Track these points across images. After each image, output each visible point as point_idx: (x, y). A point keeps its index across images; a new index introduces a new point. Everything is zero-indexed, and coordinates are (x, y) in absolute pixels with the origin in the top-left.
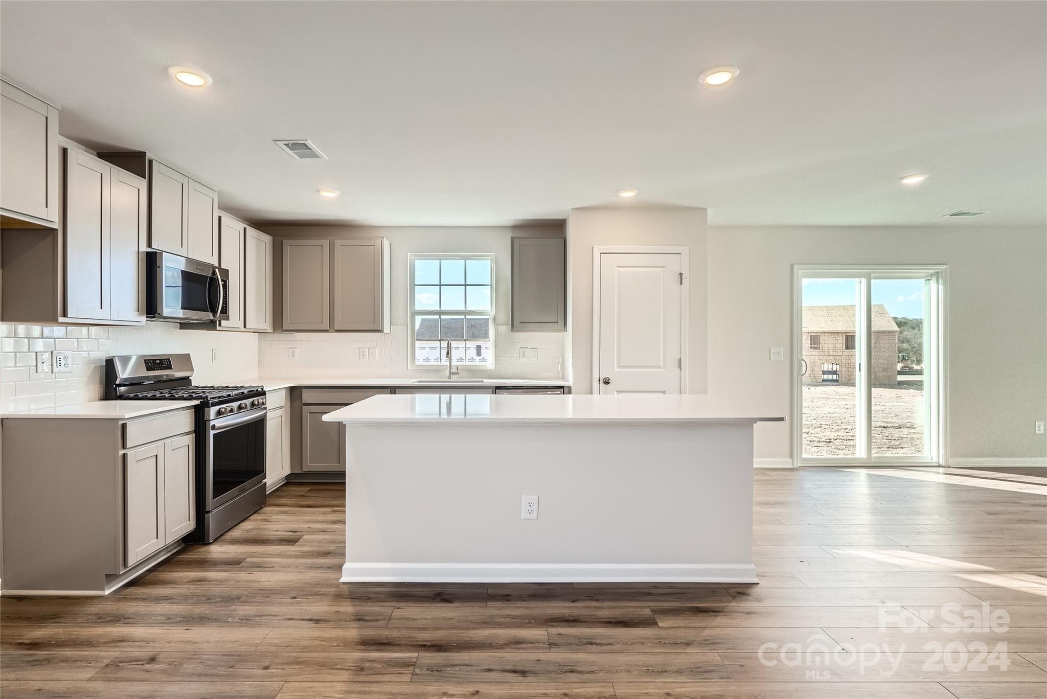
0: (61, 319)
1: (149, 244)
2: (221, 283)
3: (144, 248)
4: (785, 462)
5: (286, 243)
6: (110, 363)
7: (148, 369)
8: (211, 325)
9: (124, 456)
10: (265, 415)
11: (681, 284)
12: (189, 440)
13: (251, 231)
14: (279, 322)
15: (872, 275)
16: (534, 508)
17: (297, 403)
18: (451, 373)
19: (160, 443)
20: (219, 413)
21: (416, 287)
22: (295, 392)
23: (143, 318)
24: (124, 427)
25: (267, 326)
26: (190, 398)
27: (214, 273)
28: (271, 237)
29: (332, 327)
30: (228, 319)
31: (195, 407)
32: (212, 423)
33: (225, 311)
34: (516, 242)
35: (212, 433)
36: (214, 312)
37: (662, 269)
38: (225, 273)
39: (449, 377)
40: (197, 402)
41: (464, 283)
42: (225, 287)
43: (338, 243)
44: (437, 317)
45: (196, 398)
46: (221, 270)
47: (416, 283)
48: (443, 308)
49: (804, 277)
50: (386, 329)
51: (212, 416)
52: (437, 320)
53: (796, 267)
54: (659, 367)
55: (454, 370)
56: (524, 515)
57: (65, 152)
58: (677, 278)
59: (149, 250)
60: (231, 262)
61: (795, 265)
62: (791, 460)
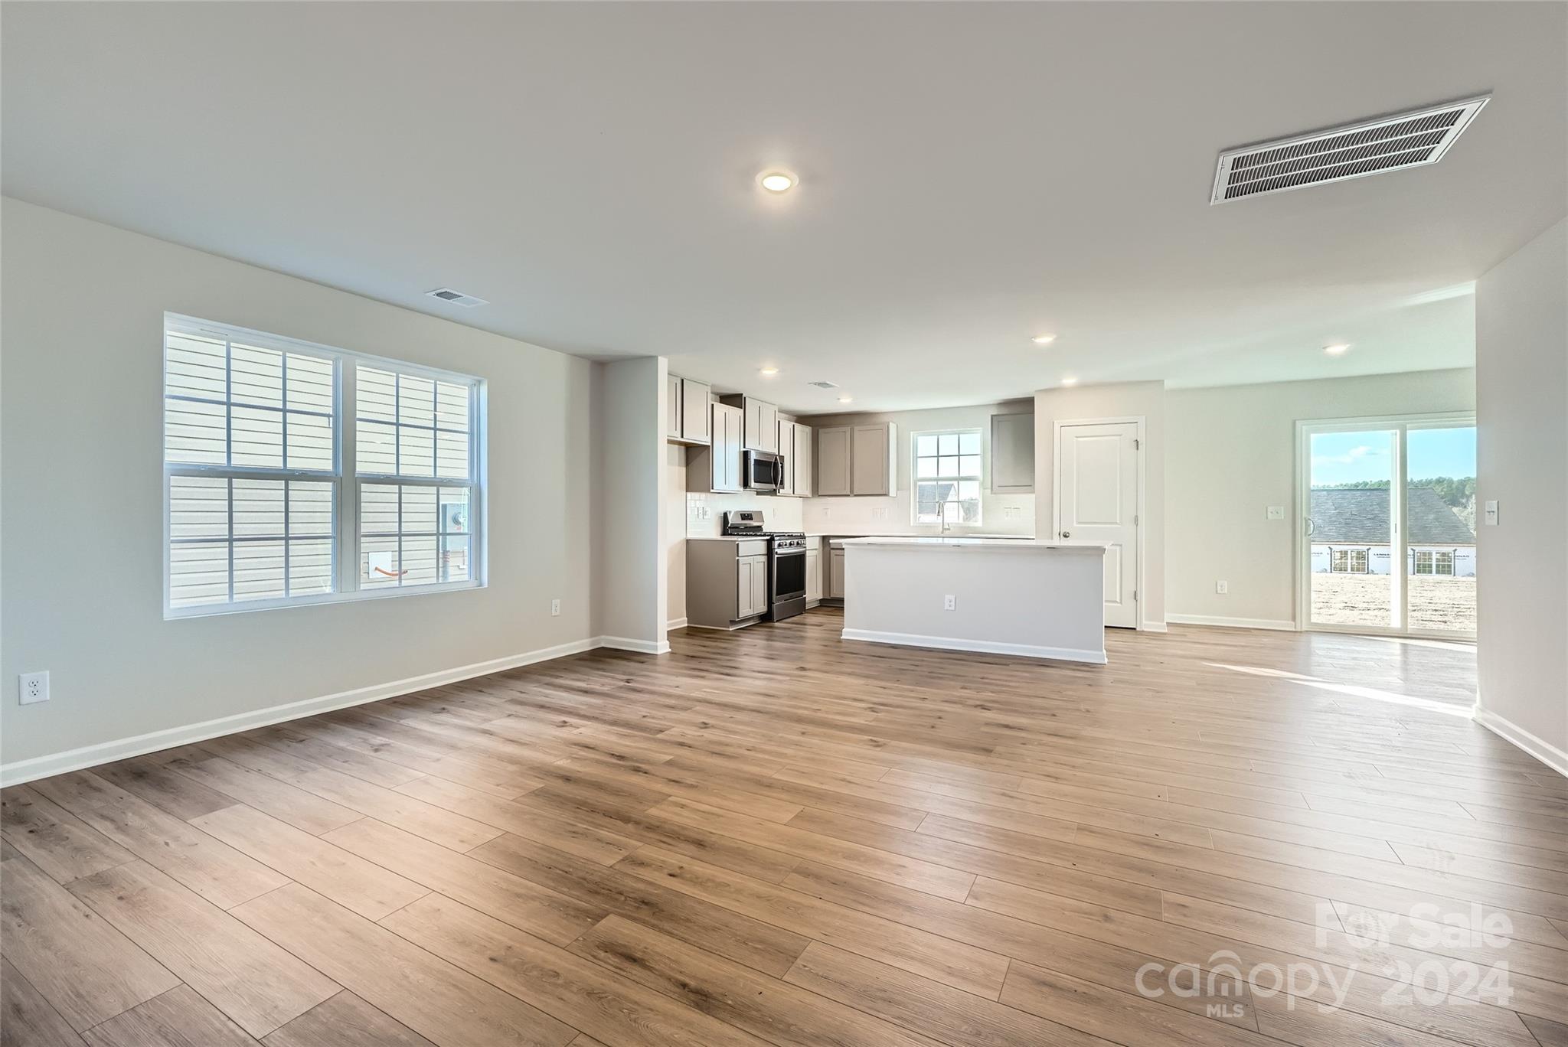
0: (712, 491)
1: (744, 447)
2: (780, 465)
3: (742, 449)
4: (1288, 626)
5: (821, 431)
6: (725, 515)
7: (743, 519)
8: (773, 493)
9: (738, 560)
10: (805, 551)
11: (1137, 449)
12: (764, 559)
13: (798, 427)
14: (816, 490)
15: (1408, 426)
16: (953, 603)
17: (827, 548)
18: (944, 529)
19: (752, 557)
20: (779, 545)
21: (919, 459)
22: (825, 539)
23: (742, 489)
24: (738, 544)
25: (808, 493)
26: (765, 535)
27: (776, 459)
28: (810, 428)
29: (852, 493)
30: (783, 488)
31: (767, 540)
32: (776, 550)
33: (782, 483)
34: (994, 418)
35: (776, 556)
36: (776, 484)
37: (1118, 437)
38: (782, 458)
39: (942, 532)
40: (769, 538)
41: (957, 454)
42: (782, 467)
43: (856, 428)
44: (935, 483)
45: (768, 536)
46: (780, 456)
47: (918, 456)
48: (940, 476)
49: (1313, 433)
50: (892, 492)
51: (776, 547)
52: (934, 486)
53: (1298, 424)
54: (1116, 523)
55: (947, 527)
56: (947, 607)
57: (713, 405)
58: (1135, 444)
59: (745, 450)
60: (785, 452)
61: (1297, 422)
62: (1293, 623)
